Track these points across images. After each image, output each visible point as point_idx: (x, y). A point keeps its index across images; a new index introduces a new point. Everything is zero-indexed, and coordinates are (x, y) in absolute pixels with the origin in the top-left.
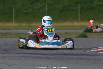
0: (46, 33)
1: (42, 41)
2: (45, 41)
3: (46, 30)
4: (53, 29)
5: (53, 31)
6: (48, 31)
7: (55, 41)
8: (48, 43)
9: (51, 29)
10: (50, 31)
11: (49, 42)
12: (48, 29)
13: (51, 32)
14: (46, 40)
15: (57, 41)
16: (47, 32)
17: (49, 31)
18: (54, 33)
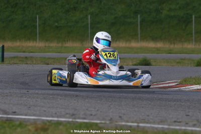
0: (105, 60)
1: (101, 73)
2: (105, 74)
3: (104, 54)
4: (116, 53)
5: (116, 56)
6: (108, 55)
7: (123, 73)
8: (110, 77)
9: (112, 53)
10: (112, 56)
11: (112, 76)
12: (107, 53)
13: (113, 58)
14: (107, 72)
15: (126, 74)
16: (105, 57)
17: (110, 57)
18: (117, 60)
